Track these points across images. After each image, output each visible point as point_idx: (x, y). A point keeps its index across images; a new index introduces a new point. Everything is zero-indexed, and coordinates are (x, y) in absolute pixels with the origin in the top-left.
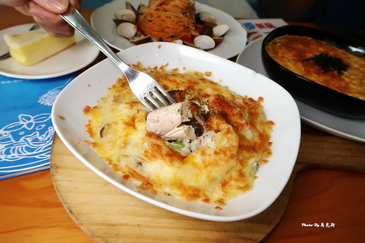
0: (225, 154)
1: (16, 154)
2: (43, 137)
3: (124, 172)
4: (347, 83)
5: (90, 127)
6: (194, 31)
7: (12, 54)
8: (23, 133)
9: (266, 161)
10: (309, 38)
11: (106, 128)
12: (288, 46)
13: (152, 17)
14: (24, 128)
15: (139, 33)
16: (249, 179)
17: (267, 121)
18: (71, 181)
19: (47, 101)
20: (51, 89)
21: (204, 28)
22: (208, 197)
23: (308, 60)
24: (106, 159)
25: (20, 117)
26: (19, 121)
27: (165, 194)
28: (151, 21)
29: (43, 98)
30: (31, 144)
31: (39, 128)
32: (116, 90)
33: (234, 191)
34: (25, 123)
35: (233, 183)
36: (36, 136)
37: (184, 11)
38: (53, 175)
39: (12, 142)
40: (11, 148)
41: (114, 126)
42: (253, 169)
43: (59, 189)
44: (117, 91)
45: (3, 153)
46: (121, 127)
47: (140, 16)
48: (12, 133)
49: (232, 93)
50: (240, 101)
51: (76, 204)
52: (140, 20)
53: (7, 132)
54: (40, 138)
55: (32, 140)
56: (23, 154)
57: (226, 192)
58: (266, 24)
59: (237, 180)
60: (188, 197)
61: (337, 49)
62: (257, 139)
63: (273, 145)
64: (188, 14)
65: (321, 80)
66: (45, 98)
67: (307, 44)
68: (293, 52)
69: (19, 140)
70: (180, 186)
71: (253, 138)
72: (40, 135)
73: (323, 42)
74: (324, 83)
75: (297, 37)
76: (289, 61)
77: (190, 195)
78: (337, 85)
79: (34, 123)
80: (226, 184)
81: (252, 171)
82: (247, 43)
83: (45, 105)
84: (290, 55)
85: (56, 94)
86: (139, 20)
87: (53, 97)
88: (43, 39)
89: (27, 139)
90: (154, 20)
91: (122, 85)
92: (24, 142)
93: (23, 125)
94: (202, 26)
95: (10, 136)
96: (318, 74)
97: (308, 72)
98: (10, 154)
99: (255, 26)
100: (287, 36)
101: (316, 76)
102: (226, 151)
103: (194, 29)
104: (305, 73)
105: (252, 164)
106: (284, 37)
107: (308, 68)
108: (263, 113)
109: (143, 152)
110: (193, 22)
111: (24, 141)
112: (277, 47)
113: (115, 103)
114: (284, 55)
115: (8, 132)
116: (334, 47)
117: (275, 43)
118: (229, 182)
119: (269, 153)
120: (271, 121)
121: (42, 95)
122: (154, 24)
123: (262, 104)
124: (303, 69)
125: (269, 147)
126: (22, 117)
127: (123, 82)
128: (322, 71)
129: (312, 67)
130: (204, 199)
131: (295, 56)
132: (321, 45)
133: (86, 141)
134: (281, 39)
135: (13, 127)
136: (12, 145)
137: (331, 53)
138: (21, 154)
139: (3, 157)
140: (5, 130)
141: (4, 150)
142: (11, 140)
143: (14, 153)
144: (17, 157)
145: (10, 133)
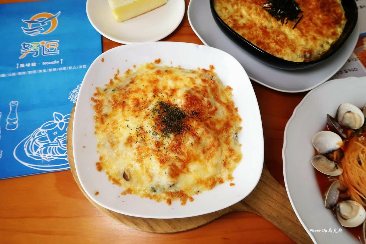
1: (51, 154)
8: (56, 133)
14: (57, 128)
19: (75, 98)
25: (54, 115)
26: (53, 119)
29: (73, 94)
30: (62, 145)
34: (58, 123)
39: (48, 142)
40: (47, 148)
45: (42, 151)
48: (48, 132)
53: (44, 130)
55: (63, 142)
69: (53, 141)
79: (65, 123)
83: (74, 102)
89: (59, 140)
92: (57, 143)
93: (56, 124)
95: (47, 136)
98: (47, 153)
111: (57, 142)
126: (56, 115)
135: (49, 126)
136: (48, 145)
138: (55, 155)
139: (42, 155)
140: (43, 128)
141: (43, 149)
142: (48, 140)
143: (50, 153)
144: (52, 157)
145: (46, 131)
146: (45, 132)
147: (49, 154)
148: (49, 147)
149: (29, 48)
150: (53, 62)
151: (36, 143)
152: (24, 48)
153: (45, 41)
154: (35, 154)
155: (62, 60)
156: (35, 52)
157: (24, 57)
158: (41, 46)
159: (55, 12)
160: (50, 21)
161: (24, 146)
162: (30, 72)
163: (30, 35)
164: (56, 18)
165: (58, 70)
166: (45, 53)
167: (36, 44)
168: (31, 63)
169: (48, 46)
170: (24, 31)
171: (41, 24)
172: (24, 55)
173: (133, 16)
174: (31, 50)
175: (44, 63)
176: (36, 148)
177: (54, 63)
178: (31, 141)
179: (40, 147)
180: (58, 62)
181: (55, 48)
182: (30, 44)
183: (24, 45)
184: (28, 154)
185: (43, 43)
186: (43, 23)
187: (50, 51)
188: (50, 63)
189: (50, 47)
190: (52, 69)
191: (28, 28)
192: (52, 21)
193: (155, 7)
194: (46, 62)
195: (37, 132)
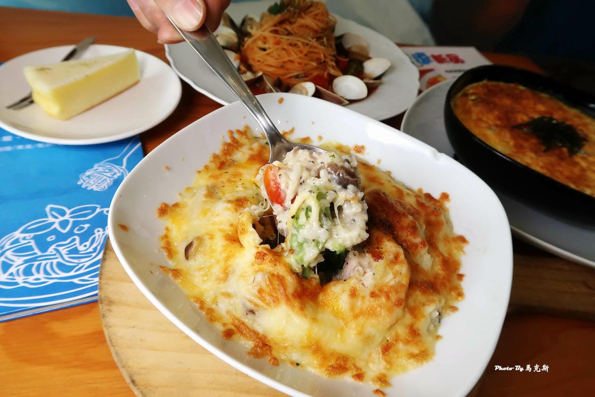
0: (388, 297)
1: (41, 276)
2: (85, 246)
3: (224, 325)
4: (583, 170)
5: (168, 240)
6: (333, 68)
7: (35, 97)
8: (52, 238)
9: (454, 309)
10: (522, 88)
11: (194, 245)
12: (487, 101)
13: (265, 43)
14: (55, 229)
15: (243, 68)
16: (428, 339)
17: (455, 236)
18: (134, 327)
19: (91, 182)
20: (99, 161)
21: (349, 62)
22: (361, 370)
23: (520, 126)
24: (195, 299)
25: (48, 209)
26: (46, 216)
27: (292, 363)
28: (264, 50)
29: (86, 177)
30: (66, 257)
31: (79, 230)
32: (210, 174)
33: (403, 361)
34: (57, 221)
35: (401, 346)
36: (75, 244)
37: (319, 35)
38: (104, 316)
39: (35, 254)
40: (33, 265)
41: (208, 242)
42: (432, 321)
43: (113, 341)
44: (211, 177)
45: (21, 272)
46: (219, 243)
47: (246, 39)
48: (34, 238)
49: (398, 186)
50: (411, 201)
51: (142, 368)
52: (246, 46)
53: (27, 235)
54: (81, 248)
55: (68, 251)
56: (54, 275)
57: (389, 362)
58: (448, 56)
59: (407, 342)
60: (328, 370)
61: (566, 107)
62: (439, 269)
63: (464, 279)
64: (325, 40)
65: (541, 164)
66: (89, 177)
67: (516, 98)
68: (496, 113)
69: (46, 251)
70: (317, 349)
71: (432, 267)
72: (81, 244)
73: (544, 95)
74: (547, 169)
75: (501, 84)
76: (489, 128)
77: (331, 366)
78: (567, 173)
79: (71, 220)
80: (390, 348)
81: (432, 326)
82: (420, 92)
83: (89, 189)
84: (491, 116)
85: (107, 171)
86: (243, 46)
87: (102, 176)
88: (87, 76)
89: (60, 249)
90: (269, 48)
91: (219, 166)
92: (55, 255)
93: (53, 223)
94: (347, 60)
95: (33, 243)
96: (536, 152)
97: (519, 148)
98: (32, 275)
99: (431, 59)
100: (485, 82)
101: (533, 155)
102: (390, 292)
103: (334, 64)
104: (514, 150)
105: (431, 313)
106: (481, 83)
107: (521, 142)
108: (448, 222)
109: (255, 291)
110: (333, 53)
111: (54, 252)
112: (470, 103)
113: (208, 199)
114: (481, 116)
115: (29, 236)
116: (561, 104)
117: (466, 95)
118: (394, 344)
119: (460, 294)
120: (462, 236)
121: (85, 172)
122: (268, 54)
123: (447, 205)
124: (512, 143)
125: (458, 282)
126: (52, 209)
127: (221, 161)
128: (543, 148)
129: (526, 140)
130: (354, 373)
131: (499, 118)
132: (541, 101)
133: (162, 267)
134: (476, 88)
135: (37, 227)
136: (35, 259)
137: (557, 116)
138: (50, 275)
139: (19, 279)
140: (25, 231)
141: (22, 267)
142: (33, 250)
143: (38, 273)
144: (43, 280)
145: (31, 237)
146: (27, 238)
147: (36, 276)
148: (36, 263)
151: (6, 258)
154: (3, 277)
176: (7, 266)
195: (11, 239)
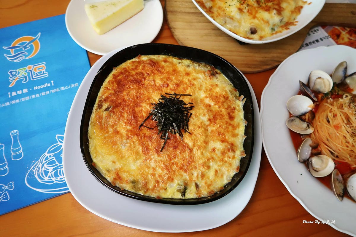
1: (62, 177)
25: (56, 137)
26: (57, 142)
39: (57, 165)
53: (51, 154)
69: (61, 163)
93: (61, 146)
95: (54, 159)
126: (58, 137)
136: (57, 168)
139: (54, 179)
140: (49, 152)
142: (56, 163)
143: (61, 175)
145: (53, 155)
146: (51, 156)
147: (60, 177)
148: (59, 170)
149: (16, 75)
150: (44, 85)
151: (45, 168)
152: (11, 76)
153: (32, 65)
154: (46, 179)
155: (52, 82)
156: (24, 78)
157: (14, 84)
158: (29, 71)
159: (35, 34)
160: (32, 43)
161: (34, 173)
162: (23, 99)
163: (15, 61)
164: (37, 40)
165: (51, 92)
166: (34, 77)
167: (23, 70)
168: (22, 90)
169: (35, 70)
170: (8, 58)
171: (23, 48)
172: (13, 83)
173: (114, 27)
174: (19, 77)
175: (35, 88)
176: (46, 173)
177: (46, 86)
178: (39, 167)
179: (50, 171)
180: (49, 85)
181: (43, 71)
182: (17, 71)
183: (11, 72)
184: (39, 180)
185: (30, 68)
186: (25, 47)
187: (38, 74)
188: (42, 87)
189: (38, 71)
190: (44, 92)
191: (11, 55)
192: (34, 44)
193: (133, 15)
194: (38, 86)
195: (44, 157)
